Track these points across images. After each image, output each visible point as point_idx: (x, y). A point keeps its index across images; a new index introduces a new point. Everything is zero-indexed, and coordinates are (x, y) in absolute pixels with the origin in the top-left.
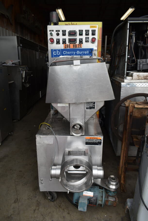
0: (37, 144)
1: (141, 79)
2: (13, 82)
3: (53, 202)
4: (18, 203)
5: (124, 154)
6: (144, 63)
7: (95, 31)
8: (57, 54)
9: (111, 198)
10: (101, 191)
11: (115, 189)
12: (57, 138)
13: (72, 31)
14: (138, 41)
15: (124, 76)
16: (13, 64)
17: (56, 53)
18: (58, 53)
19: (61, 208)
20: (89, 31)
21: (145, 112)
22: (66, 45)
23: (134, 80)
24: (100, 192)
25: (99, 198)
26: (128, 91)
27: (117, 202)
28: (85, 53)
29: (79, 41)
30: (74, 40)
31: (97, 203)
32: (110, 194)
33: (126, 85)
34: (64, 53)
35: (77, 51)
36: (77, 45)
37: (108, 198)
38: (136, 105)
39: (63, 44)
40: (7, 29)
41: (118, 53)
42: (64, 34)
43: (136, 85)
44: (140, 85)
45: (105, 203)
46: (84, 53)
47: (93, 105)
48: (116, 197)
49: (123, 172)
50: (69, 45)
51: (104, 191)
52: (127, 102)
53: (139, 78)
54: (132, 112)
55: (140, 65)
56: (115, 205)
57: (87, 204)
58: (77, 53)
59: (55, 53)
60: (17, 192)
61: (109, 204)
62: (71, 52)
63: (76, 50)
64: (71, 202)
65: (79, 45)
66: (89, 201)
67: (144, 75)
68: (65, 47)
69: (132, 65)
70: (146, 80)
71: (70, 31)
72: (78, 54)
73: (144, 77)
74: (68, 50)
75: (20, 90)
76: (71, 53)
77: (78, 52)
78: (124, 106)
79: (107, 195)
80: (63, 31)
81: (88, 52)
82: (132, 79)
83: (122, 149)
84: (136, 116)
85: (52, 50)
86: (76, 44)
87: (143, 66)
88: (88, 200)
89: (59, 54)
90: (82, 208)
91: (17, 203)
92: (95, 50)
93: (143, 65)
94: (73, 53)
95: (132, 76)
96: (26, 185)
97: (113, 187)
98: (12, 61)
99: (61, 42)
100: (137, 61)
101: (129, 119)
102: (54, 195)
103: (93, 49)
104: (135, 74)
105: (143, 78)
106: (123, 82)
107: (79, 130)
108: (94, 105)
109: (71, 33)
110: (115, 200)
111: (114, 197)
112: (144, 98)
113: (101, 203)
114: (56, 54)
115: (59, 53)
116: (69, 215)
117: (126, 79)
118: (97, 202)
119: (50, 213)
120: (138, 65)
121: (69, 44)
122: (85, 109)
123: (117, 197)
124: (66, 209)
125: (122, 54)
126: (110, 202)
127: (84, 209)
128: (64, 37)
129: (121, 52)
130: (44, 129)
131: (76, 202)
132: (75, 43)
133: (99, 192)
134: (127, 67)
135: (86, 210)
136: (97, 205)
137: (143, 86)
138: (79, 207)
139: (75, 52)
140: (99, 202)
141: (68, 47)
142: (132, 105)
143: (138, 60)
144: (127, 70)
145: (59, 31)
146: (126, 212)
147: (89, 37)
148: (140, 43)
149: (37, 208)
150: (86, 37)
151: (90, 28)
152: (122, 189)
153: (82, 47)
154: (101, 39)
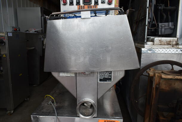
1: (163, 44)
2: (34, 48)
6: (167, 27)
12: (59, 119)
14: (158, 4)
15: (144, 41)
16: (35, 31)
21: (175, 84)
22: (80, 6)
23: (156, 46)
26: (149, 58)
29: (95, 2)
30: (89, 1)
33: (147, 51)
36: (92, 6)
38: (163, 75)
39: (77, 6)
40: (34, 3)
41: (135, 19)
43: (155, 51)
44: (163, 51)
47: (109, 76)
50: (83, 6)
52: (150, 70)
53: (161, 44)
54: (159, 84)
55: (162, 29)
65: (95, 7)
67: (167, 40)
68: (79, 9)
69: (152, 29)
70: (169, 46)
73: (167, 42)
75: (40, 56)
78: (148, 75)
82: (154, 45)
84: (163, 89)
87: (165, 31)
93: (165, 29)
95: (153, 41)
98: (35, 30)
99: (75, 3)
100: (158, 25)
101: (154, 93)
104: (157, 39)
105: (166, 44)
106: (144, 47)
107: (90, 108)
108: (111, 76)
112: (169, 66)
117: (146, 44)
120: (160, 29)
121: (83, 5)
122: (98, 80)
125: (141, 19)
129: (140, 16)
130: (46, 104)
132: (90, 4)
134: (148, 32)
137: (166, 52)
141: (83, 8)
142: (159, 75)
143: (160, 24)
144: (148, 35)
148: (161, 6)
154: (118, 4)
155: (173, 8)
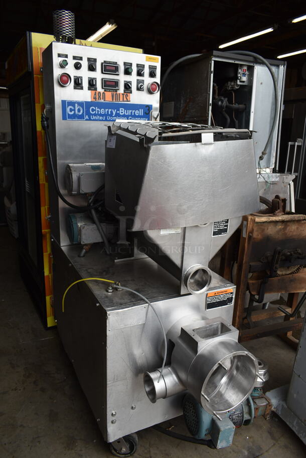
0: (108, 333)
7: (156, 69)
8: (75, 113)
9: (260, 400)
12: (154, 307)
13: (110, 63)
17: (73, 110)
18: (79, 110)
20: (143, 66)
22: (96, 93)
28: (137, 113)
29: (125, 86)
30: (114, 83)
34: (93, 110)
35: (121, 109)
36: (119, 94)
39: (90, 91)
42: (92, 68)
46: (134, 112)
47: (225, 226)
50: (103, 93)
54: (251, 231)
57: (234, 429)
58: (120, 114)
59: (71, 110)
62: (106, 110)
63: (117, 107)
65: (125, 96)
68: (95, 98)
71: (105, 61)
72: (122, 114)
74: (101, 106)
76: (108, 111)
77: (122, 111)
80: (89, 59)
81: (141, 112)
85: (64, 102)
86: (118, 92)
89: (80, 114)
92: (156, 109)
94: (111, 112)
99: (85, 84)
103: (151, 106)
108: (227, 226)
109: (107, 68)
110: (267, 403)
111: (263, 397)
113: (249, 418)
114: (73, 112)
115: (81, 111)
121: (103, 90)
122: (211, 234)
126: (260, 410)
127: (228, 442)
128: (92, 75)
131: (205, 435)
132: (116, 91)
135: (230, 444)
136: (243, 423)
138: (220, 442)
139: (115, 110)
140: (246, 418)
141: (101, 97)
145: (81, 59)
147: (143, 81)
148: (222, 101)
150: (138, 80)
151: (147, 61)
153: (130, 101)
155: (242, 106)
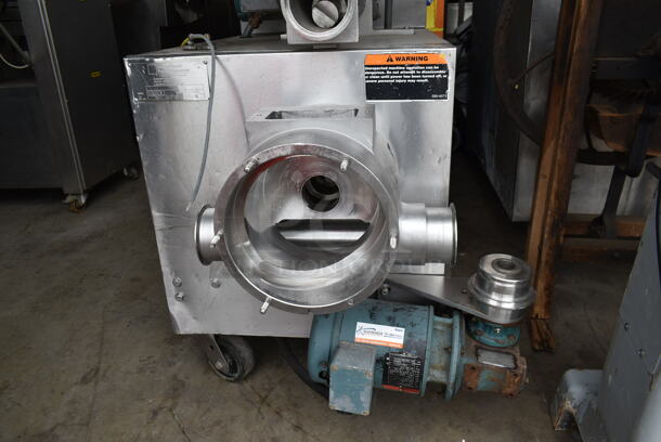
3: (237, 381)
4: (96, 383)
5: (555, 184)
9: (494, 356)
10: (444, 325)
11: (515, 313)
19: (269, 405)
24: (439, 328)
25: (434, 357)
27: (522, 375)
31: (421, 377)
32: (488, 339)
37: (477, 355)
45: (463, 379)
48: (518, 355)
49: (543, 264)
51: (457, 325)
56: (509, 390)
57: (370, 377)
60: (102, 344)
61: (482, 382)
64: (303, 374)
66: (385, 367)
79: (474, 343)
83: (542, 172)
88: (377, 361)
90: (348, 399)
91: (92, 384)
96: (144, 322)
97: (504, 302)
102: (240, 352)
110: (512, 365)
111: (508, 353)
113: (444, 380)
116: (300, 432)
118: (422, 372)
119: (218, 423)
123: (521, 355)
124: (289, 409)
126: (484, 375)
127: (358, 403)
131: (321, 374)
133: (435, 329)
135: (366, 411)
136: (423, 386)
138: (332, 393)
140: (434, 376)
146: (561, 426)
149: (169, 404)
152: (537, 337)
